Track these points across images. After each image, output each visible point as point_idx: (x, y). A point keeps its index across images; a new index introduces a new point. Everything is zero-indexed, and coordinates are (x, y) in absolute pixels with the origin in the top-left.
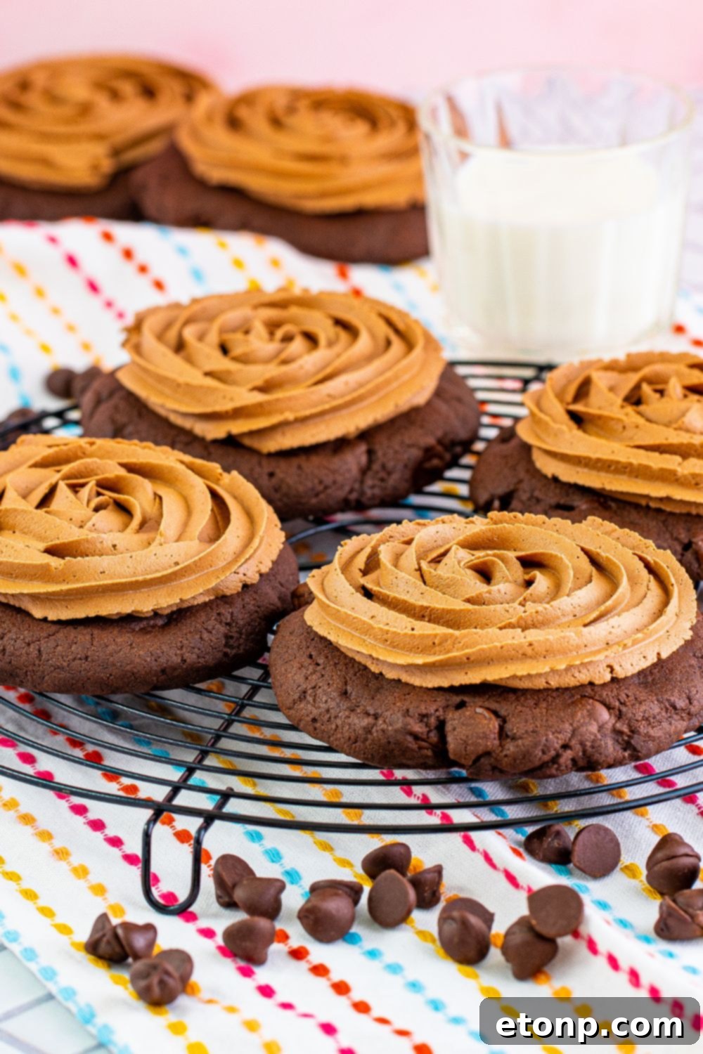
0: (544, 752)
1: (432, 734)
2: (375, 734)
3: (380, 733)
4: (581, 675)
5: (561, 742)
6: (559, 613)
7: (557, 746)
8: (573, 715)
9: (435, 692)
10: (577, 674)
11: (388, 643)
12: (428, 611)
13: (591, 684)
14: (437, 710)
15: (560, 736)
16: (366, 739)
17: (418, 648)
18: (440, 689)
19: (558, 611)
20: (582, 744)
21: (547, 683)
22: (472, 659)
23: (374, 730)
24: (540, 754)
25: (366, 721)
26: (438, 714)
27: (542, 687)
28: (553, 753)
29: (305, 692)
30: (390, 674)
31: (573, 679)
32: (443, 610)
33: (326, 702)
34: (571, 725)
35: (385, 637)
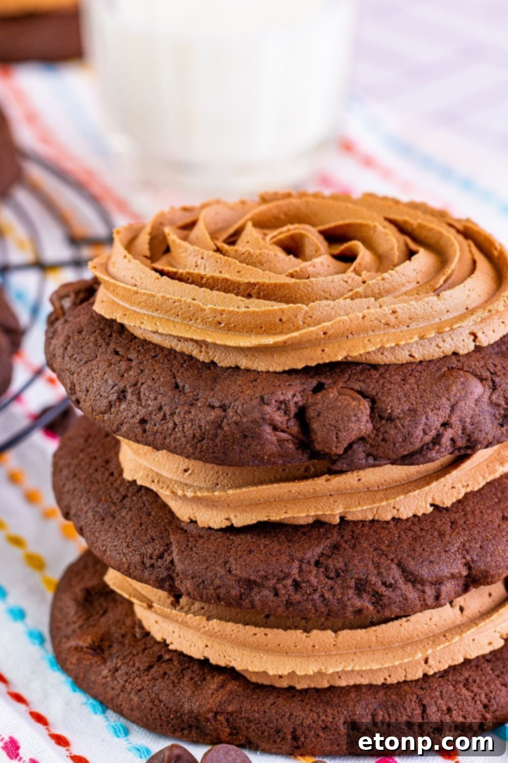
0: (425, 433)
1: (292, 423)
2: (226, 428)
3: (234, 426)
4: (445, 345)
5: (441, 420)
6: (404, 279)
7: (438, 424)
8: (448, 389)
9: (285, 375)
10: (441, 344)
11: (223, 325)
12: (257, 287)
13: (455, 354)
14: (294, 396)
15: (440, 412)
16: (216, 436)
17: (261, 328)
18: (292, 372)
19: (404, 277)
20: (462, 421)
21: (411, 356)
22: (330, 333)
23: (223, 424)
24: (421, 434)
25: (213, 415)
26: (295, 399)
27: (405, 362)
28: (433, 433)
29: (124, 391)
30: (224, 361)
31: (437, 349)
32: (276, 285)
33: (156, 399)
34: (449, 400)
35: (218, 318)
